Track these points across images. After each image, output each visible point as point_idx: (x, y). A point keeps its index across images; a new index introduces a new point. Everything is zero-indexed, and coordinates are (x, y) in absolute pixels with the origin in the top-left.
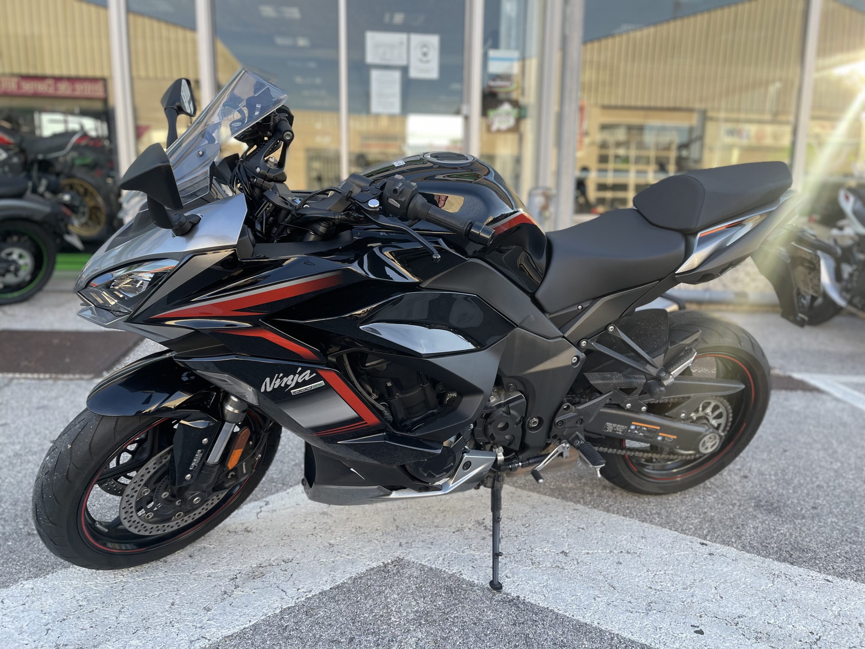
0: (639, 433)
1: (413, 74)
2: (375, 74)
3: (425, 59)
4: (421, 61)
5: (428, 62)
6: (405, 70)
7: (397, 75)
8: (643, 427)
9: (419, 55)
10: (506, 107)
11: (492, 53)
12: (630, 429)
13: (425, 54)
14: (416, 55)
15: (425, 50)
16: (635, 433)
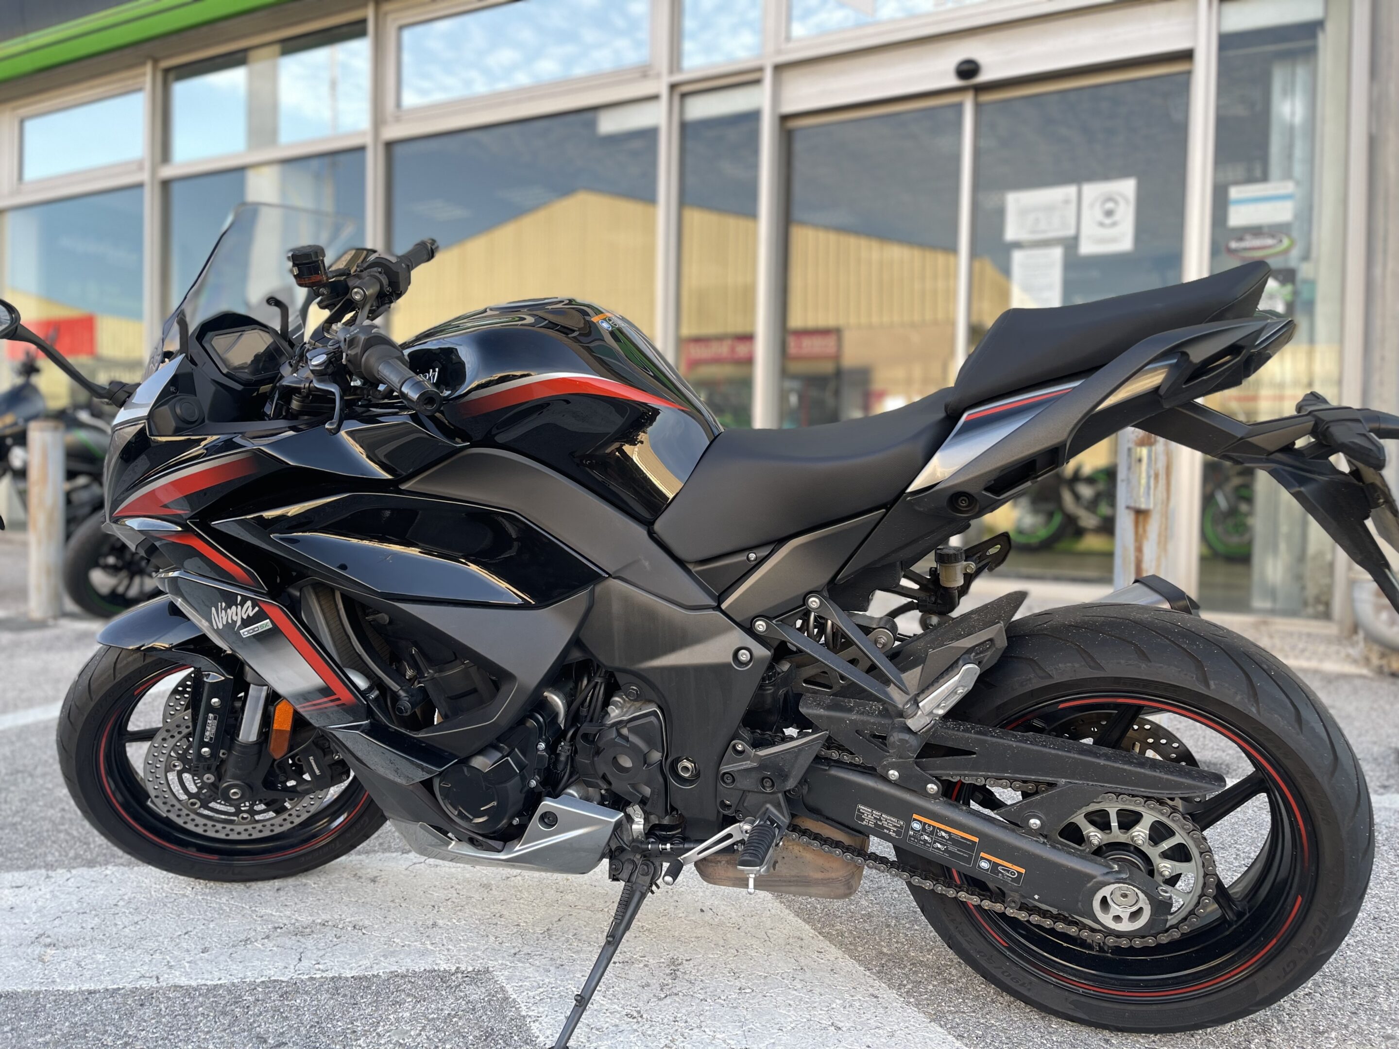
0: (935, 842)
1: (1087, 248)
2: (1018, 257)
3: (1108, 221)
4: (1101, 224)
5: (1114, 224)
6: (1071, 244)
7: (1057, 253)
8: (941, 830)
9: (1099, 216)
11: (1235, 192)
12: (912, 829)
13: (1109, 213)
14: (1091, 216)
15: (1110, 205)
16: (925, 841)
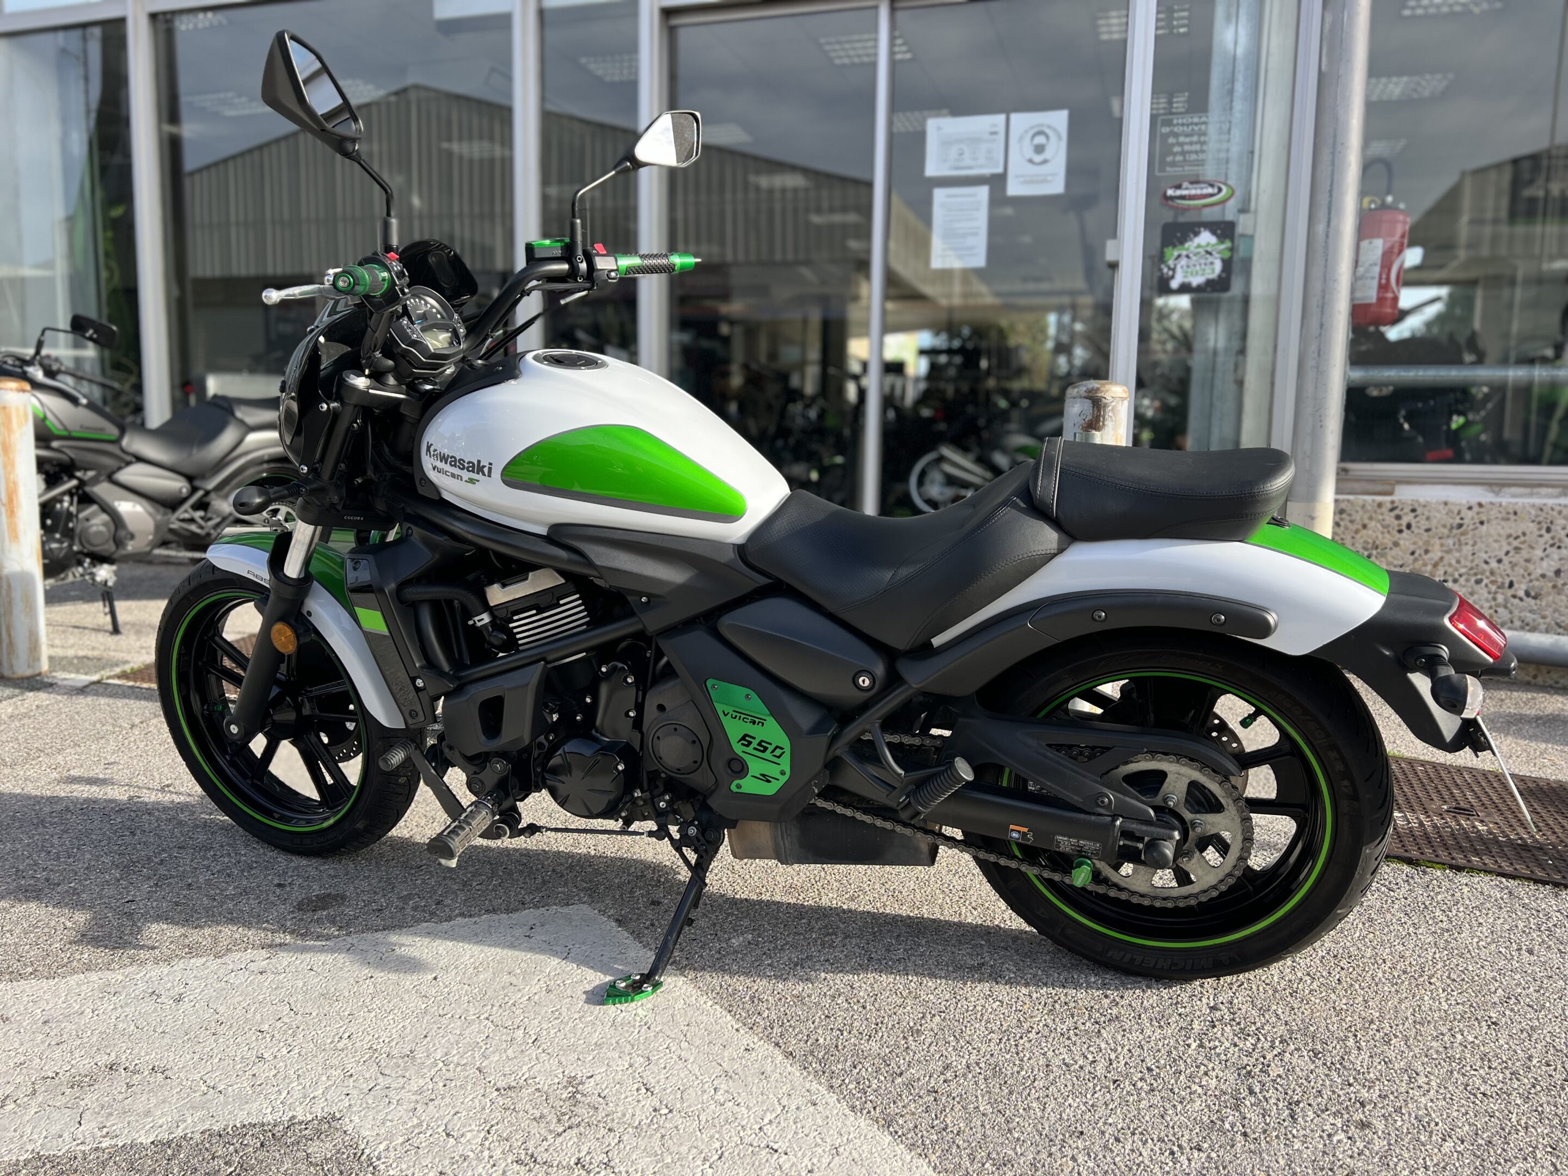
1: (1014, 189)
2: (939, 195)
3: (1038, 158)
4: (1031, 161)
5: (1045, 162)
6: (997, 182)
7: (983, 192)
9: (1029, 153)
10: (1206, 238)
13: (1039, 149)
14: (1020, 151)
15: (1040, 140)
